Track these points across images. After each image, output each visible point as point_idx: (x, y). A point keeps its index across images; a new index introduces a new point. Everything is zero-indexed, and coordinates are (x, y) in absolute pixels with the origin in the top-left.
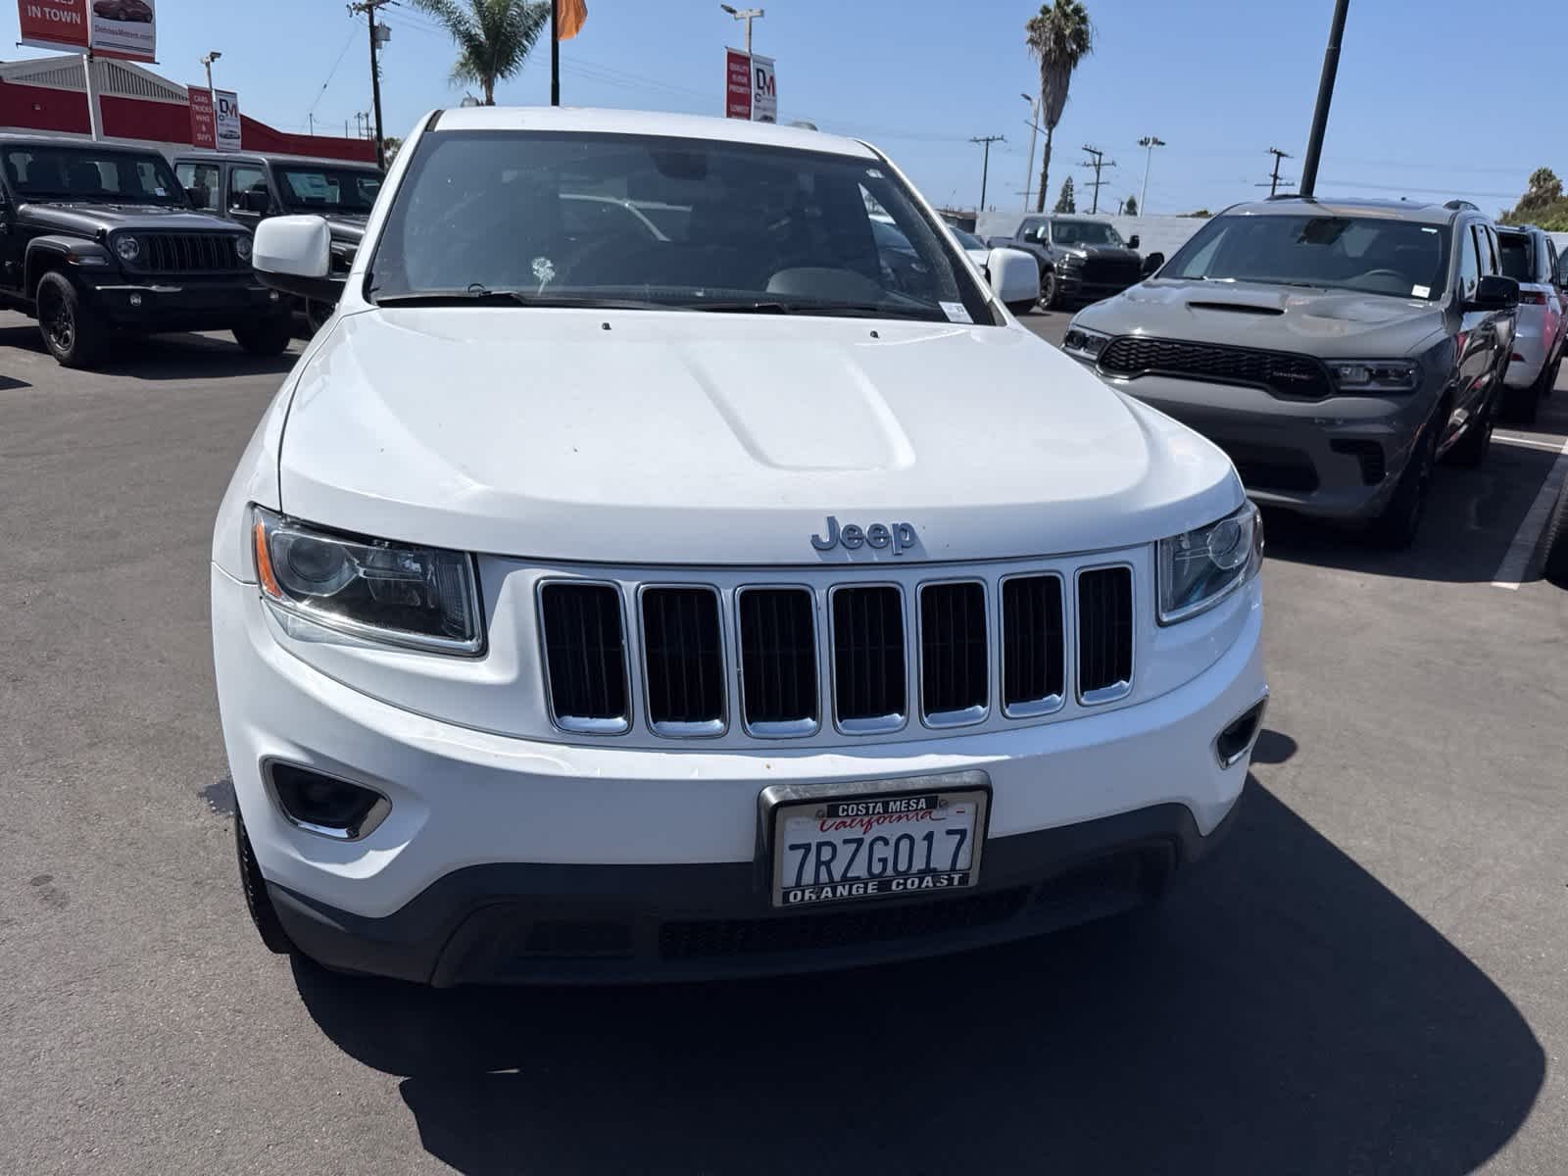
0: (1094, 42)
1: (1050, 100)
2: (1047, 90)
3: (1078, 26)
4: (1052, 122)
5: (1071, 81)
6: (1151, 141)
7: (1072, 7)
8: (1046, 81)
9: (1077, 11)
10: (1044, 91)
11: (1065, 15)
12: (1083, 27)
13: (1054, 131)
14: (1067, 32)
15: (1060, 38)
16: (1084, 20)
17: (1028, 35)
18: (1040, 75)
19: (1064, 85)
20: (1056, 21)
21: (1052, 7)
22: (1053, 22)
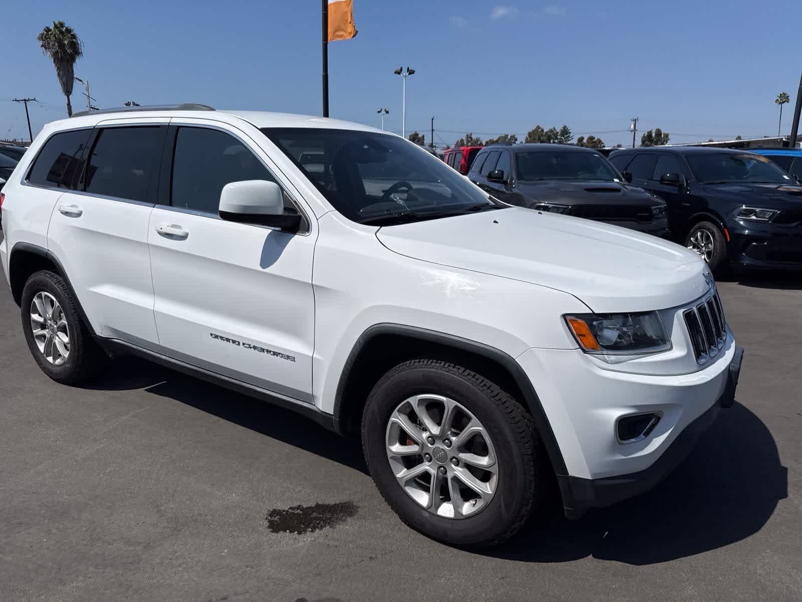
0: (83, 49)
1: (64, 79)
2: (61, 73)
3: (71, 40)
4: (68, 91)
5: (74, 70)
6: (132, 104)
7: (65, 28)
8: (59, 69)
9: (69, 31)
10: (58, 74)
11: (61, 32)
12: (74, 40)
13: (70, 96)
14: (66, 42)
15: (61, 45)
16: (74, 36)
17: (41, 43)
18: (54, 65)
19: (71, 71)
20: (57, 36)
21: (52, 28)
22: (55, 36)
